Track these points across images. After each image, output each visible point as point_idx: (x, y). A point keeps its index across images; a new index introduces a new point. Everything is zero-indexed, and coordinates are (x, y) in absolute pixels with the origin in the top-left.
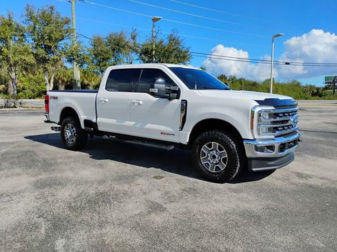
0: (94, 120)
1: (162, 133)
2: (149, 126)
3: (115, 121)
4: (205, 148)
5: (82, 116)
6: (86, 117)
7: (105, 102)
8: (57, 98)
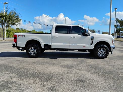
0: (50, 44)
1: (84, 47)
2: (78, 45)
3: (62, 44)
4: (99, 50)
5: (42, 43)
6: (45, 44)
7: (57, 37)
8: (24, 36)
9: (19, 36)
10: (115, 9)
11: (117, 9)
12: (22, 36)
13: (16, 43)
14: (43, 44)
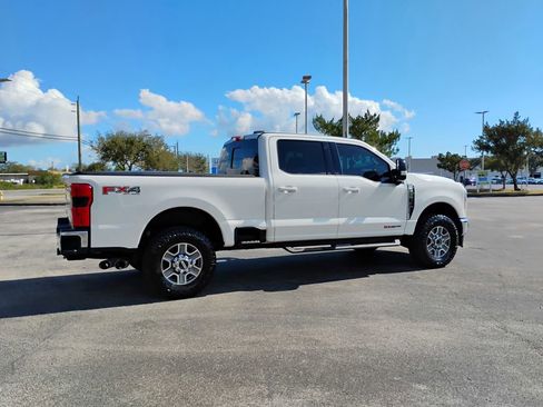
5: (229, 222)
6: (240, 223)
7: (290, 191)
8: (136, 190)
9: (106, 190)
10: (304, 78)
11: (309, 78)
12: (122, 189)
13: (88, 229)
14: (229, 224)
